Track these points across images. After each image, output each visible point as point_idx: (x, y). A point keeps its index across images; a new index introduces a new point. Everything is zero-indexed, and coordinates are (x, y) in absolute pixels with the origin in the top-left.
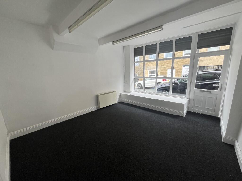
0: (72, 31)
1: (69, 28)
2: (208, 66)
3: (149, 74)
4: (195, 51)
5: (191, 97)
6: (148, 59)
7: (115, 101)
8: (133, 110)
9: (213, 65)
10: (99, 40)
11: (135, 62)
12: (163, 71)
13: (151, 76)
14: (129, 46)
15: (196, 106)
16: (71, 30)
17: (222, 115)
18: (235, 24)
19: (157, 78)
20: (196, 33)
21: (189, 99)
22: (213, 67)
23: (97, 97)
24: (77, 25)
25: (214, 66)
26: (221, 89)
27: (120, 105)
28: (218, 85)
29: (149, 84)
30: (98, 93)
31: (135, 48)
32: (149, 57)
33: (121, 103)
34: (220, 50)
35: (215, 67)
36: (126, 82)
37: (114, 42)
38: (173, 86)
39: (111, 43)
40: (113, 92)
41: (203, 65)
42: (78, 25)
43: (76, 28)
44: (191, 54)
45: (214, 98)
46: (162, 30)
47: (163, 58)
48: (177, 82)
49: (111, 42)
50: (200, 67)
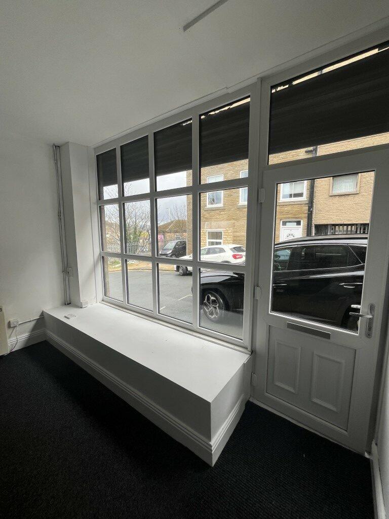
3: (208, 240)
5: (261, 345)
12: (238, 234)
13: (212, 243)
15: (279, 384)
21: (253, 352)
25: (347, 225)
31: (98, 156)
35: (350, 227)
50: (317, 227)
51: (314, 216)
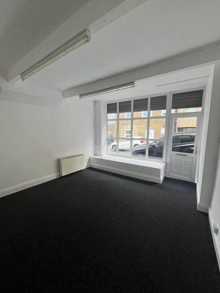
0: (26, 78)
1: (21, 74)
2: (187, 128)
3: (126, 135)
4: (170, 111)
5: (168, 161)
6: (125, 117)
7: (83, 166)
8: (104, 177)
9: (191, 127)
10: (63, 92)
11: (107, 120)
12: (141, 132)
13: (128, 136)
14: (100, 101)
15: (173, 171)
16: (24, 77)
17: (198, 181)
18: (205, 87)
19: (132, 139)
20: (170, 92)
21: (166, 163)
22: (191, 128)
23: (59, 162)
24: (31, 72)
26: (196, 152)
27: (89, 171)
28: (193, 148)
29: (126, 146)
30: (60, 156)
31: (107, 104)
32: (126, 115)
33: (90, 168)
34: (197, 111)
36: (97, 143)
37: (81, 96)
38: (149, 148)
39: (78, 97)
40: (81, 155)
41: (182, 127)
42: (33, 72)
43: (31, 75)
44: (166, 114)
45: (190, 161)
46: (134, 87)
47: (141, 117)
48: (155, 144)
49: (77, 95)
50: (179, 129)
51: (177, 124)
